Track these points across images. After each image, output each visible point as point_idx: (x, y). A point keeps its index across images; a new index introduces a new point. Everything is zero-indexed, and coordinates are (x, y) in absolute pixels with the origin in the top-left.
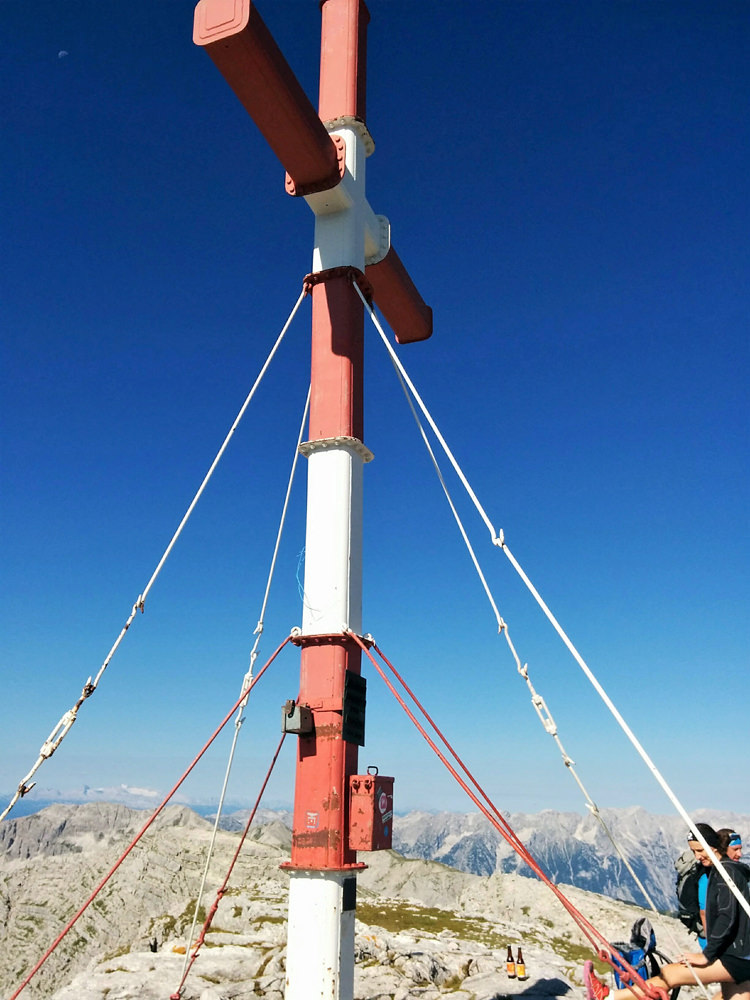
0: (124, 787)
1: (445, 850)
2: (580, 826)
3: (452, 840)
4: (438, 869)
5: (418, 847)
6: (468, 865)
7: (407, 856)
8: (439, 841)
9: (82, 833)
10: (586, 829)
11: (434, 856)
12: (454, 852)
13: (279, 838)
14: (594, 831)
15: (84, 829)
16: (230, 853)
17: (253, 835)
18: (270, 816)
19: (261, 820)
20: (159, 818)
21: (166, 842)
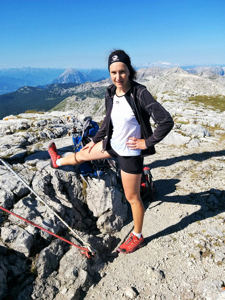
0: (160, 62)
9: (149, 76)
13: (208, 75)
15: (149, 75)
16: (191, 80)
17: (200, 74)
18: (206, 68)
19: (203, 70)
20: (171, 71)
21: (171, 78)
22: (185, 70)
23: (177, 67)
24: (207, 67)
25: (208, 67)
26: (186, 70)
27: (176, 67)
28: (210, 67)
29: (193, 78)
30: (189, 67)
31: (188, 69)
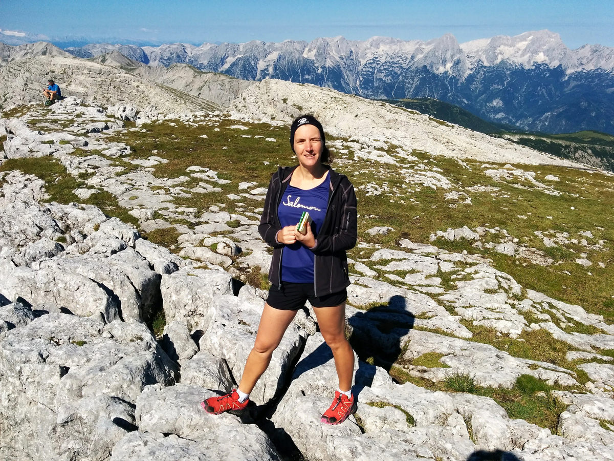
1: (226, 66)
2: (307, 49)
3: (230, 60)
4: (223, 77)
5: (209, 65)
6: (240, 74)
7: (203, 71)
8: (223, 61)
10: (310, 51)
11: (220, 70)
12: (232, 67)
13: (119, 62)
14: (314, 52)
16: (84, 72)
17: (100, 60)
18: (110, 47)
19: (104, 51)
20: (31, 51)
21: (36, 66)
22: (65, 49)
23: (44, 44)
24: (111, 44)
25: (113, 44)
26: (66, 51)
27: (41, 43)
28: (117, 46)
29: (88, 67)
30: (73, 44)
31: (71, 49)
